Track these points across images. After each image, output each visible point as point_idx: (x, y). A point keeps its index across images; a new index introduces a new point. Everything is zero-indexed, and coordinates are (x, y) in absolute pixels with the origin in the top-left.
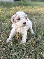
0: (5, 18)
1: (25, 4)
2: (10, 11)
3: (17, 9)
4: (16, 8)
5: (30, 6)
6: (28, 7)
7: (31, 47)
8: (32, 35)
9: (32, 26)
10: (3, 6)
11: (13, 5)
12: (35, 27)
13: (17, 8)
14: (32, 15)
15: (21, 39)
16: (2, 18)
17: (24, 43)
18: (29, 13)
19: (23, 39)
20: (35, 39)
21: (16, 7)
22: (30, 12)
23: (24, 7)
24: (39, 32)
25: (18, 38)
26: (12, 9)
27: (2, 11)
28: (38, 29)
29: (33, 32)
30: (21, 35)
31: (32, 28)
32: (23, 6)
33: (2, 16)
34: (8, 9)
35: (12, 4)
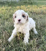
0: (8, 17)
1: (30, 3)
2: (14, 10)
3: (22, 8)
5: (35, 5)
6: (33, 6)
7: (33, 48)
8: (35, 35)
10: (8, 5)
11: (18, 4)
14: (37, 14)
15: (23, 39)
16: (6, 17)
18: (33, 12)
19: (25, 38)
21: (21, 6)
23: (29, 6)
25: (19, 38)
27: (6, 10)
30: (23, 34)
31: (35, 27)
33: (5, 15)
34: (13, 8)
35: (17, 3)
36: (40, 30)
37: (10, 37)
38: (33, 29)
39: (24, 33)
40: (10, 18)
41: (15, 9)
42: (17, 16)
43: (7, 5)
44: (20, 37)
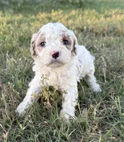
0: (15, 43)
1: (76, 3)
2: (32, 24)
3: (53, 18)
4: (49, 15)
5: (91, 9)
6: (86, 12)
8: (94, 95)
9: (93, 69)
10: (14, 9)
11: (42, 7)
12: (104, 70)
13: (54, 14)
14: (96, 34)
15: (60, 106)
16: (9, 44)
17: (67, 117)
18: (87, 29)
19: (64, 105)
20: (100, 108)
21: (51, 12)
22: (90, 27)
23: (73, 12)
24: (115, 88)
26: (38, 16)
27: (8, 23)
28: (112, 78)
29: (96, 87)
30: (59, 93)
32: (71, 8)
33: (7, 37)
34: (27, 17)
35: (41, 5)
36: (108, 80)
37: (21, 101)
38: (87, 77)
39: (64, 88)
40: (20, 46)
41: (34, 20)
42: (46, 41)
43: (11, 11)
44: (51, 102)
